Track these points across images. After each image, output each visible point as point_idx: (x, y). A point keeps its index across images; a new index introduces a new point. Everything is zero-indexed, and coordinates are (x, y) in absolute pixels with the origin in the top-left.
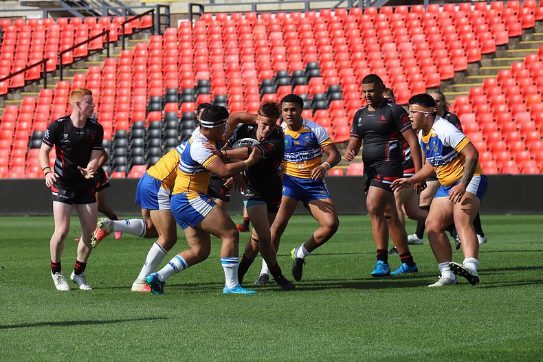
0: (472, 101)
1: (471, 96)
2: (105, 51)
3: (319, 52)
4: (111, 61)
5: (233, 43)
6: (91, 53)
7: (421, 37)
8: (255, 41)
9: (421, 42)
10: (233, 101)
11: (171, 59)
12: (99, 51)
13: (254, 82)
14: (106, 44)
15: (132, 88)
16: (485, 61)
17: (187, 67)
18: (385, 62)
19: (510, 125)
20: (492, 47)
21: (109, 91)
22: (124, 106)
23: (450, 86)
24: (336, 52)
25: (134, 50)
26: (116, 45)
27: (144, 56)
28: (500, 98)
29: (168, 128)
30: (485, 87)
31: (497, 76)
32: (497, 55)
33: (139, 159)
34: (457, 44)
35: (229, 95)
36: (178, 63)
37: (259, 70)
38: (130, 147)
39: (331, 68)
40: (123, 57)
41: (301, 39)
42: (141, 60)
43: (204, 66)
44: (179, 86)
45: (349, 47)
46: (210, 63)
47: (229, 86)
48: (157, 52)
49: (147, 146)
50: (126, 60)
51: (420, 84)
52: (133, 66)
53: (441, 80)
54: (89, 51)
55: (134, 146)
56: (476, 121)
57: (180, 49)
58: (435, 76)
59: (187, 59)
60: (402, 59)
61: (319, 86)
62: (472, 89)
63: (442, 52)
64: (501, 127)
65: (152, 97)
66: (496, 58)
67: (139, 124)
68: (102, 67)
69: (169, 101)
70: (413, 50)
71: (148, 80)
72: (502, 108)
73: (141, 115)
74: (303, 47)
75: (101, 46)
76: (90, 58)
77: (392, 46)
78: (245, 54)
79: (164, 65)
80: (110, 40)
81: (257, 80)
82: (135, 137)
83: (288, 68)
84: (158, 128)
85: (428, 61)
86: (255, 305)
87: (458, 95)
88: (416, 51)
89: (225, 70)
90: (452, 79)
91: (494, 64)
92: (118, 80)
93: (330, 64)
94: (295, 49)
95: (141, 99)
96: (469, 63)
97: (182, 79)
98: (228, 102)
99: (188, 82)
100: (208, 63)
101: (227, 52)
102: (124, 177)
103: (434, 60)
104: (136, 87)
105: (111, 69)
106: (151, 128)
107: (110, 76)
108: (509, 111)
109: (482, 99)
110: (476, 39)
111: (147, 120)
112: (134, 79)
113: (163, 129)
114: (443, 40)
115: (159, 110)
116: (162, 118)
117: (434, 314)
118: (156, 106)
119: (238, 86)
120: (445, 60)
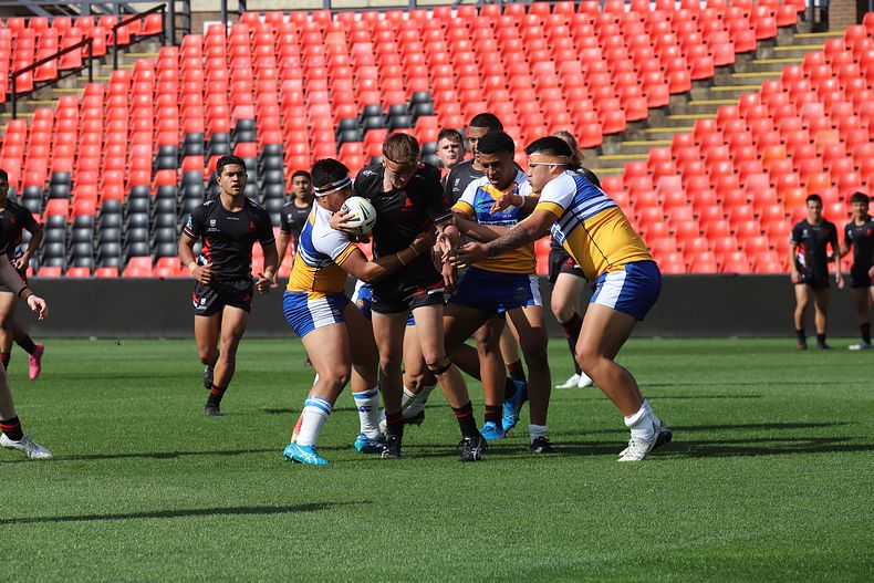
0: (677, 155)
1: (674, 148)
2: (85, 72)
3: (433, 76)
4: (96, 87)
5: (292, 61)
6: (63, 74)
7: (594, 53)
8: (328, 57)
9: (595, 60)
10: (294, 154)
11: (193, 86)
12: (76, 71)
13: (327, 123)
14: (87, 61)
15: (129, 131)
16: (697, 91)
17: (219, 98)
18: (537, 92)
19: (737, 194)
20: (708, 69)
21: (92, 137)
22: (117, 162)
23: (642, 132)
24: (459, 76)
25: (133, 71)
26: (103, 62)
27: (149, 80)
28: (721, 151)
29: (188, 196)
30: (697, 134)
31: (716, 116)
32: (716, 82)
33: (140, 247)
34: (652, 63)
35: (285, 144)
36: (204, 92)
37: (335, 104)
38: (125, 227)
39: (451, 101)
40: (114, 81)
41: (403, 53)
42: (144, 86)
43: (247, 97)
44: (206, 130)
45: (480, 68)
46: (256, 93)
47: (287, 129)
48: (169, 73)
49: (154, 226)
50: (119, 87)
51: (593, 128)
52: (130, 96)
53: (628, 122)
54: (59, 71)
55: (133, 226)
56: (683, 187)
57: (208, 69)
58: (618, 115)
59: (218, 86)
60: (564, 87)
61: (431, 129)
62: (677, 135)
63: (629, 77)
64: (722, 197)
65: (161, 146)
66: (714, 86)
67: (141, 189)
68: (80, 98)
69: (189, 154)
70: (583, 72)
71: (155, 119)
72: (724, 167)
73: (143, 175)
74: (406, 67)
75: (78, 64)
76: (60, 83)
77: (549, 66)
78: (312, 77)
79: (182, 94)
80: (94, 55)
81: (332, 120)
82: (134, 211)
83: (382, 101)
84: (172, 196)
85: (606, 90)
87: (653, 146)
88: (588, 74)
89: (280, 104)
90: (645, 120)
91: (711, 96)
92: (107, 118)
93: (449, 95)
94: (393, 69)
95: (144, 150)
96: (671, 95)
97: (211, 118)
98: (284, 155)
99: (221, 123)
100: (253, 91)
101: (283, 75)
102: (116, 275)
103: (616, 89)
104: (136, 130)
105: (96, 100)
106: (160, 196)
107: (94, 112)
108: (736, 172)
109: (692, 152)
110: (683, 56)
111: (153, 185)
112: (132, 117)
113: (180, 199)
114: (630, 57)
115: (172, 168)
116: (178, 181)
117: (616, 499)
118: (168, 161)
119: (301, 129)
120: (633, 90)
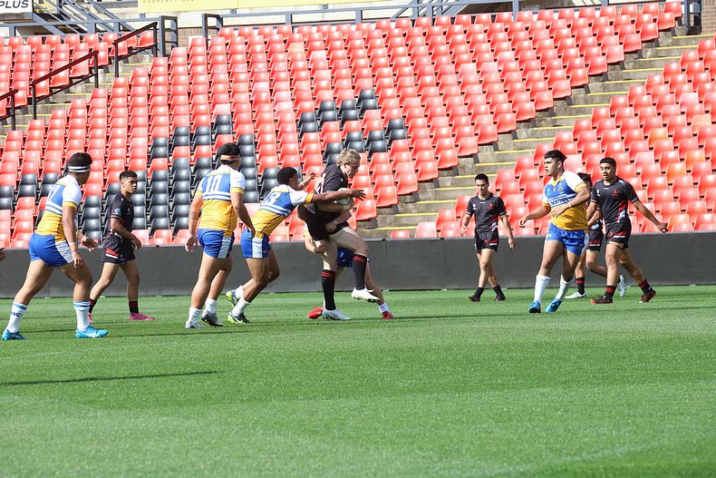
0: (578, 137)
1: (576, 132)
2: (92, 79)
3: (376, 76)
4: (101, 91)
5: (261, 66)
6: (74, 81)
7: (509, 55)
8: (290, 62)
9: (510, 61)
10: (263, 143)
11: (180, 88)
12: (84, 78)
13: (291, 117)
14: (93, 70)
15: (129, 127)
16: (594, 85)
17: (202, 99)
18: (462, 88)
19: (628, 168)
20: (602, 66)
21: (99, 132)
22: (119, 152)
23: (549, 119)
24: (398, 76)
25: (131, 77)
26: (107, 71)
27: (144, 85)
28: (615, 133)
29: (177, 179)
30: (594, 120)
31: (610, 105)
32: (609, 78)
33: (139, 221)
34: (557, 63)
35: (257, 135)
36: (189, 94)
37: (297, 101)
39: (392, 97)
40: (116, 86)
41: (352, 59)
42: (140, 90)
43: (224, 97)
44: (192, 124)
45: (415, 69)
46: (232, 93)
47: (257, 122)
48: (161, 79)
49: (150, 204)
50: (120, 91)
51: (509, 117)
52: (129, 97)
53: (537, 111)
54: (71, 79)
56: (584, 163)
57: (192, 75)
58: (529, 106)
59: (201, 88)
60: (484, 84)
61: (375, 120)
62: (577, 122)
63: (538, 74)
65: (155, 138)
66: (607, 80)
68: (88, 100)
69: (177, 144)
70: (500, 71)
71: (150, 116)
72: (617, 146)
73: (141, 162)
74: (354, 70)
75: (87, 73)
76: (72, 88)
77: (471, 67)
78: (278, 80)
79: (171, 96)
80: (99, 65)
81: (294, 114)
83: (335, 98)
84: (165, 180)
85: (519, 86)
86: (294, 411)
87: (559, 130)
88: (503, 72)
89: (251, 102)
90: (551, 109)
91: (605, 88)
92: (110, 117)
93: (390, 92)
94: (344, 72)
95: (141, 142)
96: (572, 88)
97: (195, 115)
98: (256, 143)
99: (204, 118)
100: (229, 92)
101: (254, 78)
103: (527, 84)
104: (135, 126)
105: (102, 102)
106: (155, 180)
107: (100, 112)
108: (627, 150)
109: (591, 135)
110: (582, 56)
111: (149, 170)
112: (131, 116)
113: (171, 181)
114: (538, 58)
115: (165, 156)
116: (169, 166)
117: (530, 420)
118: (161, 150)
119: (270, 122)
120: (541, 85)
